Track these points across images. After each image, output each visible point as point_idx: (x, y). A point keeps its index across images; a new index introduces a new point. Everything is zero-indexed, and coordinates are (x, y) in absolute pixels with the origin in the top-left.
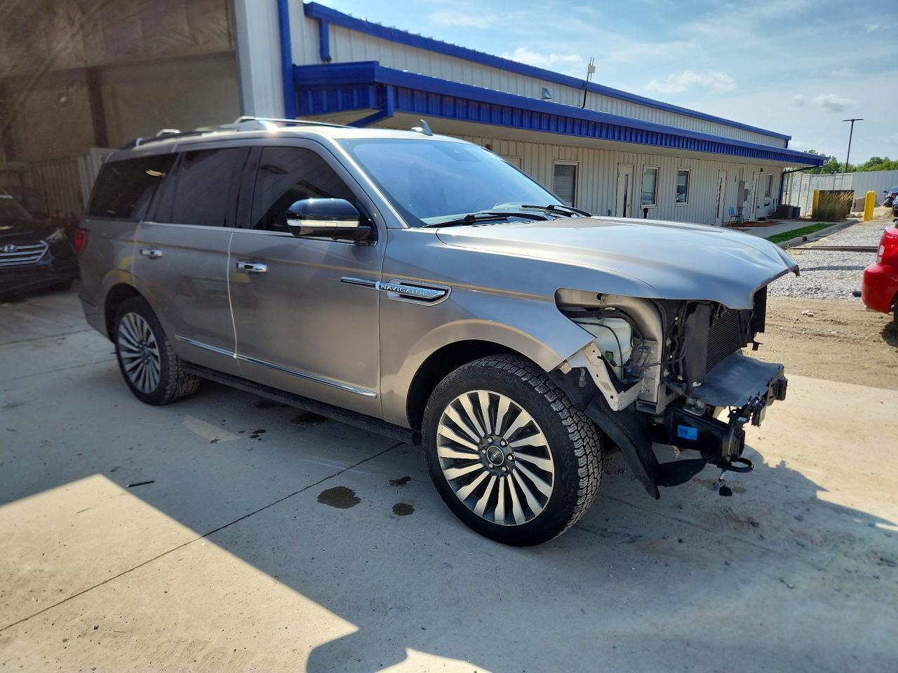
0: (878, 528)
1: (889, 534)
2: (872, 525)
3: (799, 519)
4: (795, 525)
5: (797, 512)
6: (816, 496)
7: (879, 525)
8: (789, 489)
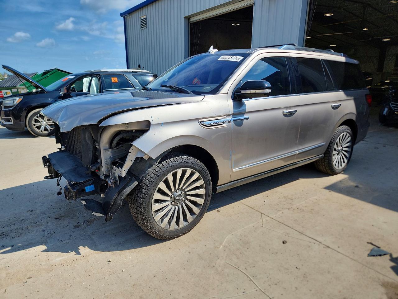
0: (9, 247)
1: (4, 247)
2: (12, 246)
3: (44, 231)
4: (43, 228)
5: (46, 233)
6: (46, 245)
7: (9, 248)
8: (59, 240)
